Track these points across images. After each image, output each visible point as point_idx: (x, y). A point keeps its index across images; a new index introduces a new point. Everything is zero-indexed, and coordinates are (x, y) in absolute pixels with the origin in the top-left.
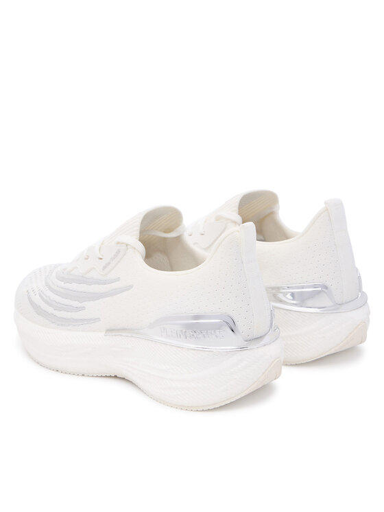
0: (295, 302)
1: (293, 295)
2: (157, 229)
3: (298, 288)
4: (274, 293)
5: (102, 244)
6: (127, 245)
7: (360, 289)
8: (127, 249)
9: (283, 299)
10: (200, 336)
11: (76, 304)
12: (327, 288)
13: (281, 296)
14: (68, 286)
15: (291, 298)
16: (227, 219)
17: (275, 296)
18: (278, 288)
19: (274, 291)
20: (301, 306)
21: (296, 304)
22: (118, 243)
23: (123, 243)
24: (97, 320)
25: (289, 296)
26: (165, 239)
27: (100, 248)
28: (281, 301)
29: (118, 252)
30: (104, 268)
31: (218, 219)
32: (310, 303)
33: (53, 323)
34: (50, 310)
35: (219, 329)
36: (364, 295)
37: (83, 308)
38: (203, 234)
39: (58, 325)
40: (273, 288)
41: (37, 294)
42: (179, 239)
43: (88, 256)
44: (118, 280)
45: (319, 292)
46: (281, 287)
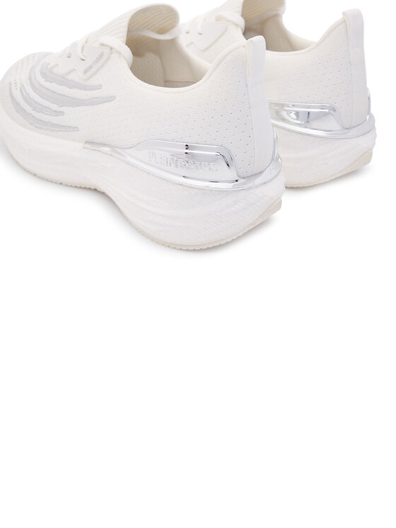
0: (298, 122)
1: (297, 114)
2: (148, 29)
3: (304, 107)
4: (278, 110)
5: (86, 43)
6: (111, 48)
7: (369, 112)
8: (112, 53)
9: (286, 117)
10: (193, 167)
11: (54, 107)
12: (335, 110)
13: (284, 114)
14: (48, 85)
15: (295, 117)
16: (229, 21)
17: (277, 113)
18: (283, 105)
19: (277, 108)
20: (306, 127)
21: (299, 124)
22: (102, 45)
23: (107, 46)
24: (75, 129)
25: (293, 115)
26: (158, 41)
27: (83, 47)
28: (284, 120)
29: (101, 55)
30: (86, 71)
31: (218, 19)
32: (315, 124)
33: (31, 124)
34: (28, 109)
35: (214, 161)
36: (372, 117)
37: (62, 113)
38: (200, 34)
39: (36, 127)
40: (277, 104)
41: (19, 89)
42: (173, 42)
43: (70, 54)
44: (99, 87)
45: (325, 114)
46: (286, 105)
